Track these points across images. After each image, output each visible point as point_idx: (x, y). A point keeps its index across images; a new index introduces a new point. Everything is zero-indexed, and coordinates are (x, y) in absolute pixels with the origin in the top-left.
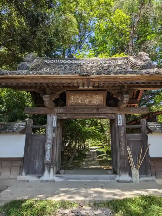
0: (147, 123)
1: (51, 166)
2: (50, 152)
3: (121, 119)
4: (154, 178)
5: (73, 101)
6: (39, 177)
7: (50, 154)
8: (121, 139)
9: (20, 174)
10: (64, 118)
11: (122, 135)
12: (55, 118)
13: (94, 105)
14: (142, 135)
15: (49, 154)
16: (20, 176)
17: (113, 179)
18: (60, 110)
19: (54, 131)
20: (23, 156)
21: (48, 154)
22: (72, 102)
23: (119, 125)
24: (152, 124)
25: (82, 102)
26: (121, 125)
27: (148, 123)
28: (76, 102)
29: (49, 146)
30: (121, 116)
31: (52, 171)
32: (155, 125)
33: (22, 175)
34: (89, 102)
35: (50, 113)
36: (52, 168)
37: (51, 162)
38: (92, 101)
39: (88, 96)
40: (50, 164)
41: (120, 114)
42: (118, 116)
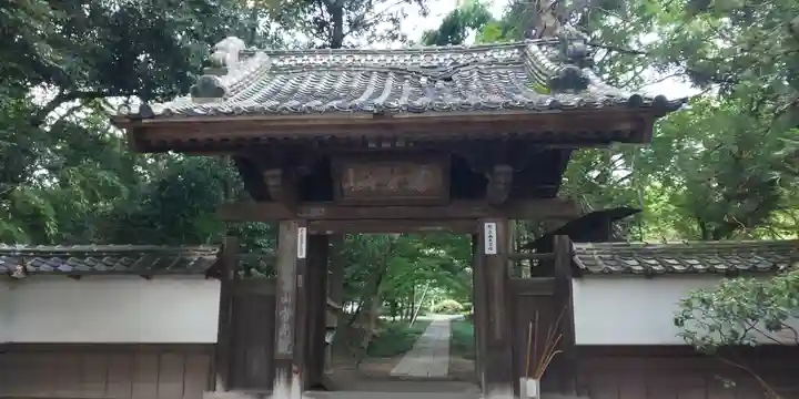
1: (295, 368)
2: (290, 328)
3: (494, 234)
5: (352, 185)
7: (289, 336)
9: (211, 387)
12: (302, 233)
13: (416, 193)
14: (556, 282)
16: (210, 392)
18: (317, 211)
19: (298, 272)
20: (215, 340)
21: (283, 336)
22: (350, 187)
23: (487, 251)
24: (588, 249)
25: (378, 185)
26: (494, 252)
27: (576, 246)
28: (361, 185)
29: (286, 314)
30: (494, 225)
31: (296, 380)
32: (595, 252)
33: (215, 390)
34: (400, 184)
35: (288, 219)
36: (296, 373)
37: (292, 358)
38: (408, 183)
39: (396, 169)
40: (291, 361)
41: (491, 219)
42: (486, 225)
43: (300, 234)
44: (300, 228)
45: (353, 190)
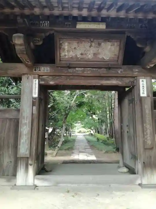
1: (30, 162)
3: (145, 86)
5: (66, 54)
7: (27, 143)
10: (52, 83)
11: (147, 112)
12: (36, 83)
13: (103, 60)
18: (45, 69)
19: (33, 104)
21: (23, 143)
22: (65, 55)
23: (142, 95)
25: (81, 54)
26: (145, 95)
28: (72, 54)
29: (25, 130)
30: (145, 80)
31: (31, 169)
34: (94, 54)
35: (27, 74)
36: (31, 165)
37: (29, 156)
38: (99, 54)
39: (93, 44)
40: (28, 158)
41: (143, 77)
42: (141, 80)
43: (34, 82)
44: (34, 80)
45: (67, 57)
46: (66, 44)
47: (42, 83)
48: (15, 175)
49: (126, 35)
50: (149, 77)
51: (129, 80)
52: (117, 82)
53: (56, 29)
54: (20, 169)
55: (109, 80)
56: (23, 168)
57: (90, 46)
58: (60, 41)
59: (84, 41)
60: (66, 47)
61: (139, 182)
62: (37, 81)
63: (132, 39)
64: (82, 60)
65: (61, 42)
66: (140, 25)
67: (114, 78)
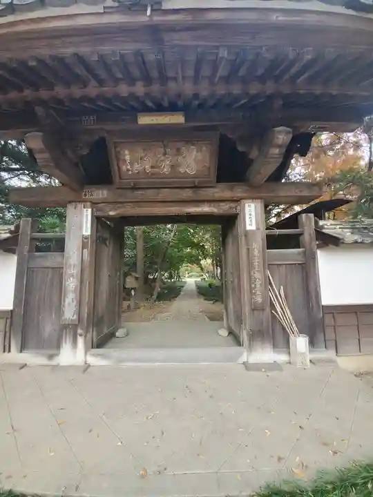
0: (316, 223)
1: (79, 331)
2: (76, 296)
3: (253, 213)
4: (330, 354)
5: (129, 167)
6: (51, 357)
7: (75, 303)
8: (252, 263)
9: (6, 349)
10: (112, 213)
11: (256, 252)
12: (87, 214)
13: (186, 175)
14: (305, 252)
15: (73, 301)
16: (6, 353)
17: (232, 359)
18: (101, 194)
19: (84, 246)
20: (11, 307)
21: (69, 304)
22: (128, 170)
23: (248, 228)
24: (331, 225)
25: (152, 167)
26: (253, 227)
27: (321, 223)
28: (137, 167)
29: (71, 284)
30: (253, 205)
31: (80, 341)
32: (338, 227)
33: (9, 351)
34: (172, 167)
35: (75, 202)
36: (81, 335)
37: (77, 323)
38: (179, 165)
39: (168, 150)
40: (76, 326)
41: (251, 201)
42: (247, 205)
43: (85, 214)
44: (85, 210)
45: (130, 173)
46: (127, 152)
47: (99, 214)
48: (58, 347)
49: (219, 132)
50: (260, 200)
51: (228, 206)
52: (211, 208)
53: (107, 127)
54: (66, 342)
55: (198, 206)
56: (70, 338)
57: (165, 154)
58: (115, 148)
59: (154, 145)
60: (128, 158)
61: (244, 358)
62: (90, 210)
63: (230, 138)
64: (154, 177)
65: (118, 149)
66: (241, 114)
67: (206, 203)
